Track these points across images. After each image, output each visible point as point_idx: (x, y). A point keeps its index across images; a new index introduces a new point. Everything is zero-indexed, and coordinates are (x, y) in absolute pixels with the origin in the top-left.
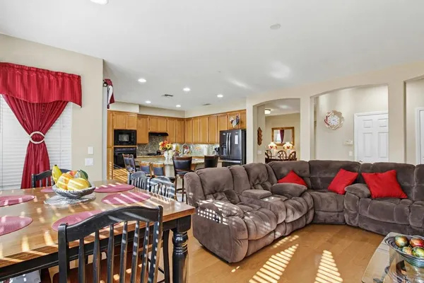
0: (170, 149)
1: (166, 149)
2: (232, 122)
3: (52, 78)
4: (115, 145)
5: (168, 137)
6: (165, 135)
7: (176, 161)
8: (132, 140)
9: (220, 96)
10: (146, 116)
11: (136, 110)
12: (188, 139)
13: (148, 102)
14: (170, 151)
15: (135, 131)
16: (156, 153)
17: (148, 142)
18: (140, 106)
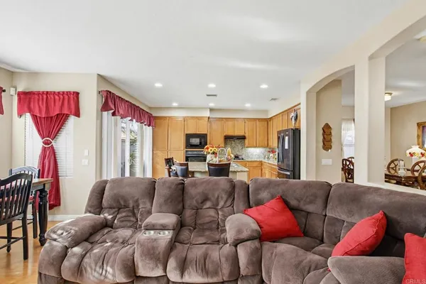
2: (292, 118)
3: (57, 97)
4: (186, 148)
5: (246, 141)
6: (243, 138)
11: (206, 114)
15: (206, 135)
17: (223, 145)
18: (211, 110)
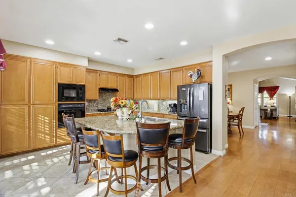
0: (125, 106)
1: (119, 107)
2: (191, 76)
4: (58, 101)
5: (118, 93)
6: (115, 90)
7: (141, 130)
8: (80, 95)
9: (184, 43)
10: (96, 71)
11: (84, 63)
12: (138, 95)
13: (98, 54)
14: (125, 110)
15: (84, 86)
16: (106, 109)
17: (98, 98)
18: (89, 60)
